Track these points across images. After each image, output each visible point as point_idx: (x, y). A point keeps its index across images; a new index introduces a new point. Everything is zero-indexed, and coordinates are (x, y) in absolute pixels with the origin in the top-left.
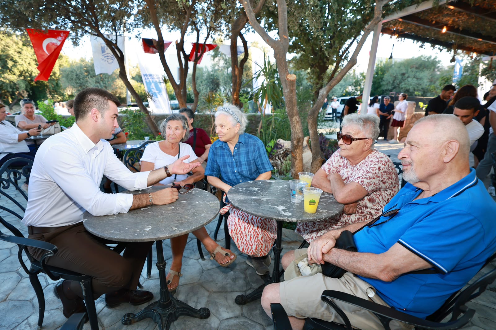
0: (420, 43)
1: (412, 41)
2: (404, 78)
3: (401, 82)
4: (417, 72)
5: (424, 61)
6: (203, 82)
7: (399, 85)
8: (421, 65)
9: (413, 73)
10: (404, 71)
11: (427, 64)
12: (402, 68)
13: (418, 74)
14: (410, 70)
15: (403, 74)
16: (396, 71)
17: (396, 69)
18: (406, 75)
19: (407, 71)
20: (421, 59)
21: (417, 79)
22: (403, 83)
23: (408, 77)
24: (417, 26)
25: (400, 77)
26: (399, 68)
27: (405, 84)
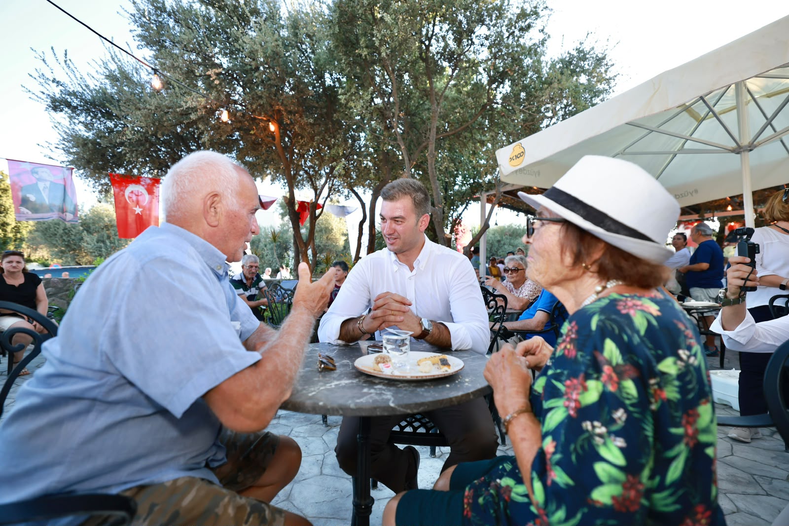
0: (516, 213)
1: (509, 210)
2: (501, 245)
3: (498, 250)
4: (511, 239)
5: (516, 229)
6: (268, 246)
7: (496, 252)
8: (513, 233)
9: (508, 241)
10: (499, 238)
11: (519, 231)
12: (497, 235)
13: (512, 241)
14: (504, 237)
15: (499, 241)
16: (491, 237)
17: (491, 235)
18: (502, 242)
19: (502, 237)
20: (512, 227)
21: (513, 246)
22: (500, 251)
23: (504, 244)
24: (512, 199)
25: (496, 244)
26: (494, 234)
27: (503, 251)
